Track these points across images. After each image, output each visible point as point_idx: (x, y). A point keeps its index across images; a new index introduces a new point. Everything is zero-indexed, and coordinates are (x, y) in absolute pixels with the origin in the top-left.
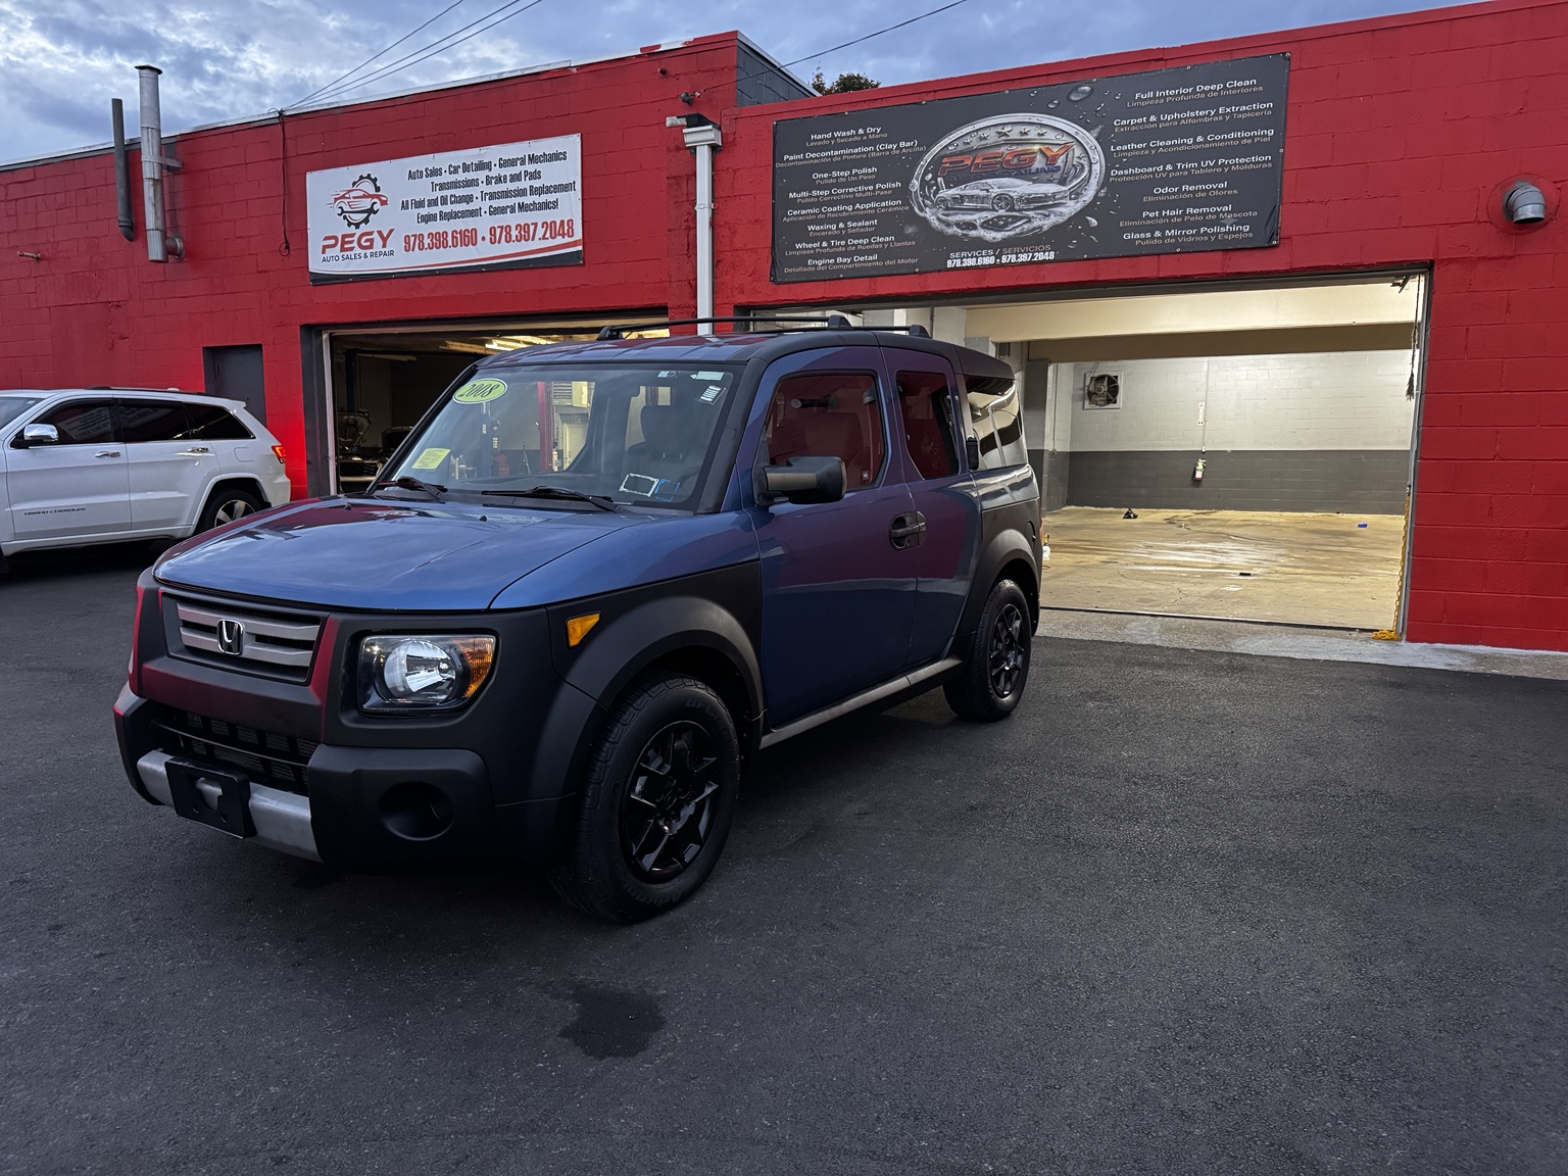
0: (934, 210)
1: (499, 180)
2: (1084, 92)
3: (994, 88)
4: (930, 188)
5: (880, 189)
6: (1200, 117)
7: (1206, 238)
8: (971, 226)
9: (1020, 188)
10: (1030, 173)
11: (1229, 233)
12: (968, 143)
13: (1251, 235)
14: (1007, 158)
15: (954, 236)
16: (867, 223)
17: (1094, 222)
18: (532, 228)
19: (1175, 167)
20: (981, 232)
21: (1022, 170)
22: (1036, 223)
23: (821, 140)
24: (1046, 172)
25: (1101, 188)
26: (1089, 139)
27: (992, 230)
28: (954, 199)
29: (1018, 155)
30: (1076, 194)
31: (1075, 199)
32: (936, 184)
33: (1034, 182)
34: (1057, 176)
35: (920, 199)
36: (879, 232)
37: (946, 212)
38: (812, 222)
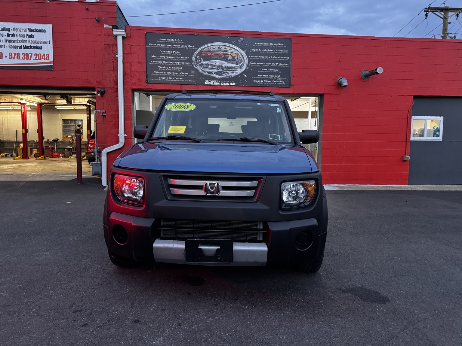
0: (200, 67)
1: (13, 35)
2: (241, 40)
3: (216, 34)
4: (198, 60)
5: (182, 58)
6: (271, 51)
7: (274, 83)
8: (211, 73)
9: (225, 64)
10: (228, 60)
11: (279, 82)
12: (209, 49)
13: (285, 84)
14: (221, 55)
15: (206, 75)
16: (179, 68)
17: (246, 76)
18: (30, 55)
19: (266, 64)
20: (214, 75)
21: (225, 59)
22: (230, 75)
23: (162, 41)
24: (232, 61)
25: (247, 67)
26: (244, 53)
27: (218, 75)
28: (206, 64)
29: (224, 54)
30: (241, 68)
31: (240, 69)
32: (200, 59)
33: (229, 63)
34: (235, 62)
35: (196, 63)
36: (183, 71)
37: (204, 68)
38: (160, 65)
